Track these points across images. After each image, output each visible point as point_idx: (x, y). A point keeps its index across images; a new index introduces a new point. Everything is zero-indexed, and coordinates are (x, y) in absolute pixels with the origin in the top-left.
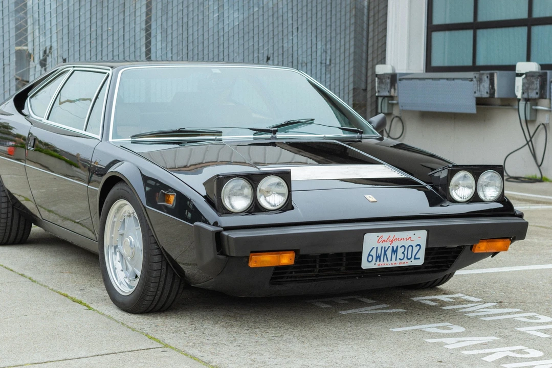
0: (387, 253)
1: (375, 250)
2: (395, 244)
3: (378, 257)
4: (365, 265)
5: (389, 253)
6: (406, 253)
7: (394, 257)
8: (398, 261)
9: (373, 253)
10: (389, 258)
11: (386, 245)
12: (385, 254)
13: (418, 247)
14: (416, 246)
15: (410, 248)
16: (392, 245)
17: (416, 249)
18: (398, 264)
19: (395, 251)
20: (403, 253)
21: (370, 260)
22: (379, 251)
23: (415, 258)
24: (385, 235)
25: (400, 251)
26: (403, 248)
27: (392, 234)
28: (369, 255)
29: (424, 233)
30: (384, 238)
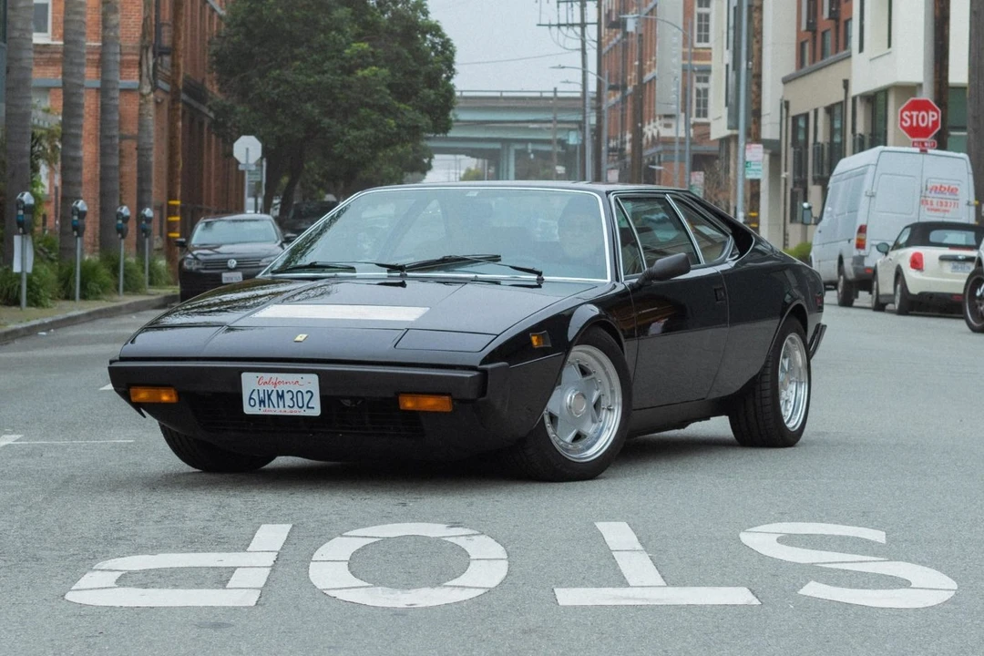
0: (272, 397)
1: (256, 393)
2: (280, 388)
3: (262, 402)
4: (248, 410)
5: (274, 397)
6: (295, 399)
7: (281, 403)
8: (287, 409)
9: (255, 396)
10: (276, 406)
11: (269, 388)
12: (269, 398)
13: (309, 394)
14: (307, 392)
15: (300, 395)
16: (277, 388)
17: (307, 397)
18: (288, 412)
19: (281, 396)
20: (292, 399)
21: (252, 404)
22: (262, 395)
23: (308, 407)
24: (267, 376)
25: (288, 397)
26: (290, 393)
27: (274, 376)
28: (251, 398)
29: (315, 378)
30: (264, 381)
